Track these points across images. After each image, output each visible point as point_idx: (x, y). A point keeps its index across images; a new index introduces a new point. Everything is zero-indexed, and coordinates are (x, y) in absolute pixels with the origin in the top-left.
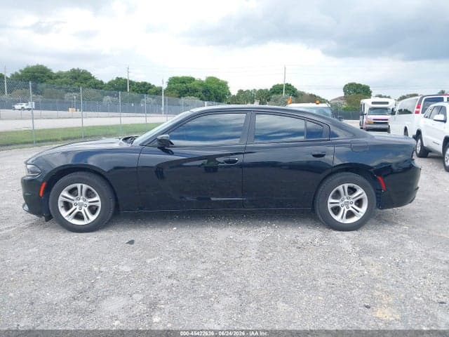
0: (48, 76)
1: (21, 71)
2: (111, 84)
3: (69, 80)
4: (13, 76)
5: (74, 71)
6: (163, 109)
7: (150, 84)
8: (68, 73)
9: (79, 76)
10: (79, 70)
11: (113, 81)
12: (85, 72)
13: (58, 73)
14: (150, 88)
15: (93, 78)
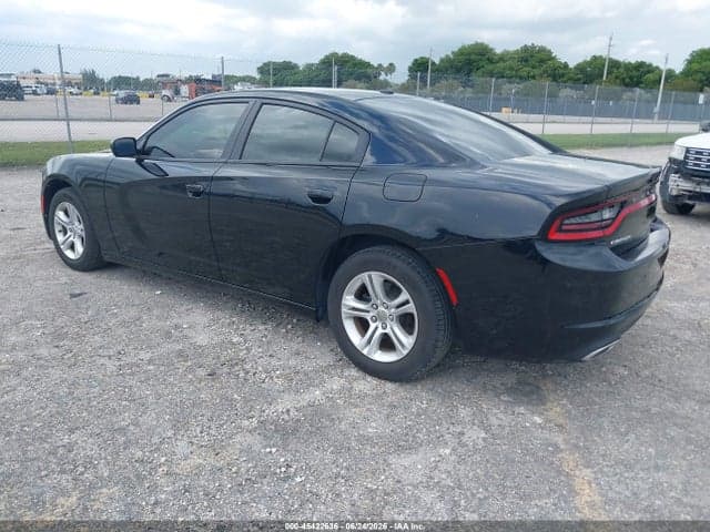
0: (488, 59)
1: (453, 53)
2: (581, 68)
3: (515, 64)
4: (442, 60)
5: (525, 49)
6: (657, 109)
7: (650, 65)
8: (517, 52)
9: (532, 56)
10: (533, 47)
11: (585, 62)
12: (542, 50)
13: (502, 54)
14: (649, 72)
15: (554, 58)
